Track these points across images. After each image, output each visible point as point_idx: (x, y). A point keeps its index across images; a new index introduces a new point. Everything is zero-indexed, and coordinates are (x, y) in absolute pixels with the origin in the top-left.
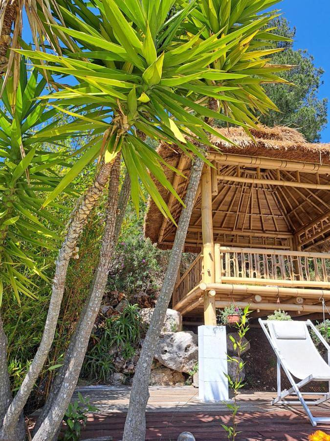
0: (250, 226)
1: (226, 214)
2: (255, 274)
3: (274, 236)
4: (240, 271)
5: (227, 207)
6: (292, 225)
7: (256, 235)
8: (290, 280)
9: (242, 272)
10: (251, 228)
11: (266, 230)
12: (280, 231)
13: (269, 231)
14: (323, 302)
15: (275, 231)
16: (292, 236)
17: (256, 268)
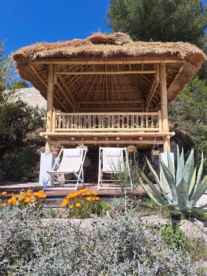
0: (118, 98)
1: (102, 91)
2: (74, 126)
3: (132, 102)
4: (66, 125)
5: (102, 87)
6: (143, 94)
7: (122, 102)
8: (93, 128)
9: (67, 126)
10: (119, 99)
11: (129, 99)
12: (137, 99)
13: (130, 99)
14: (107, 139)
15: (133, 99)
16: (144, 101)
17: (75, 123)
